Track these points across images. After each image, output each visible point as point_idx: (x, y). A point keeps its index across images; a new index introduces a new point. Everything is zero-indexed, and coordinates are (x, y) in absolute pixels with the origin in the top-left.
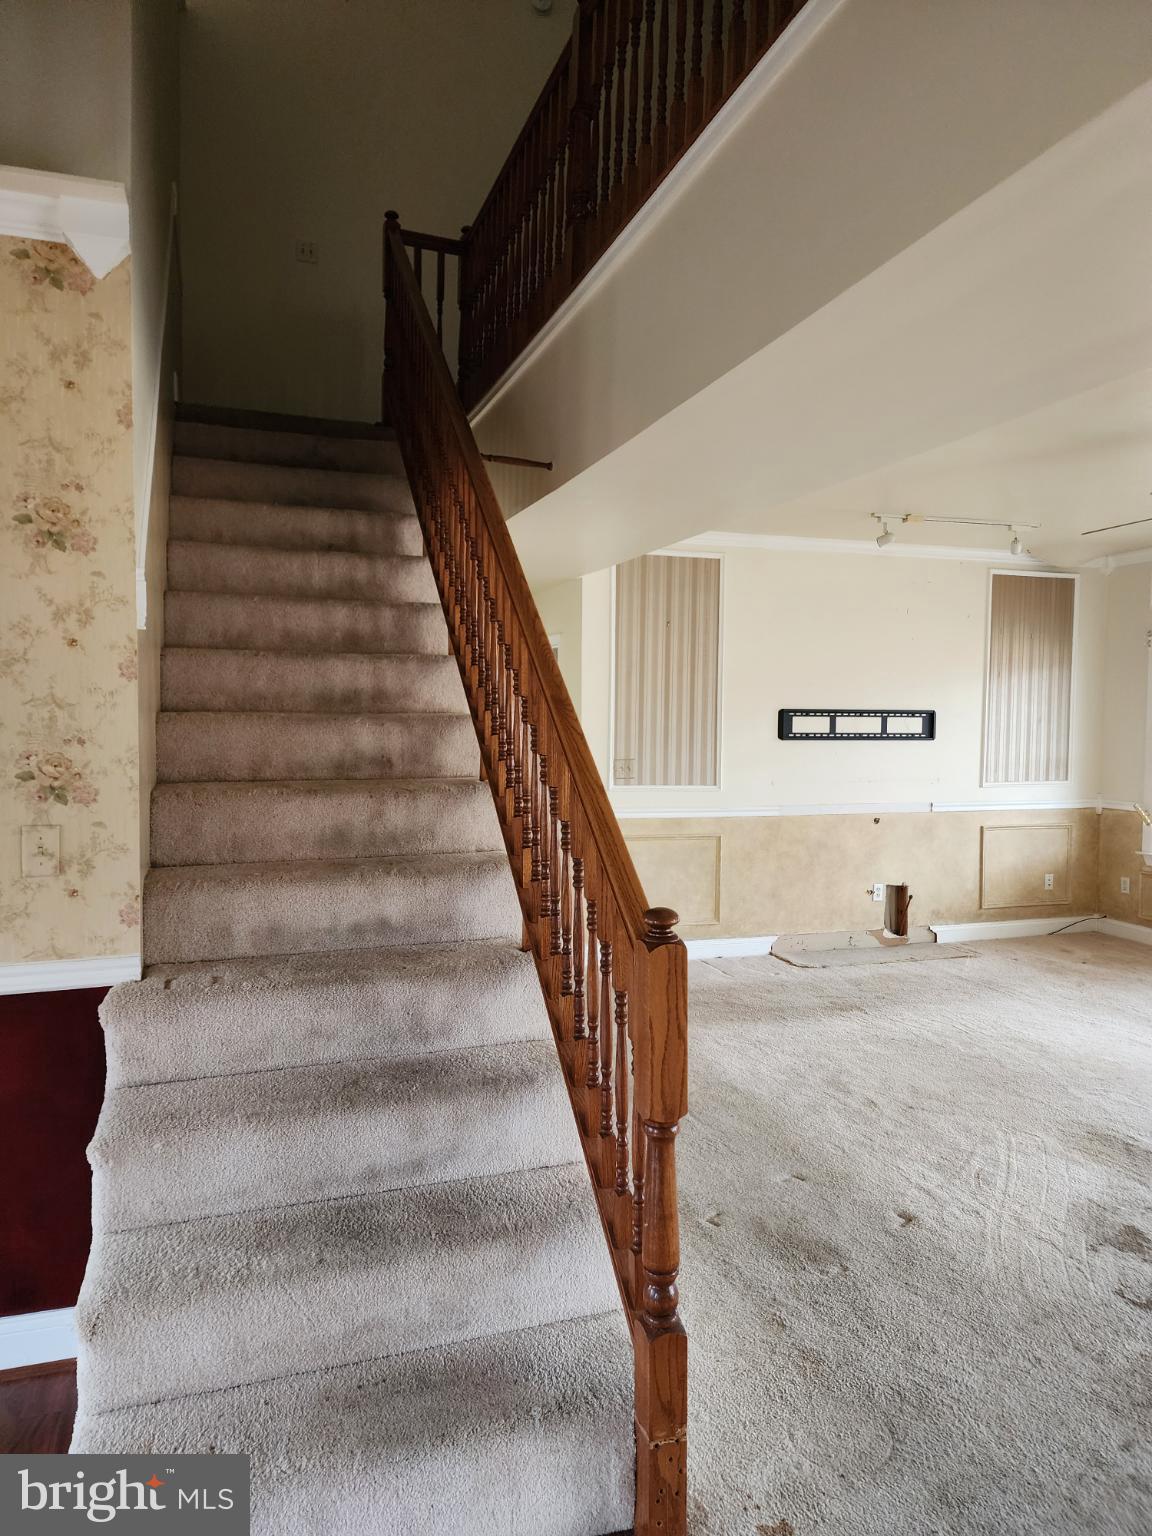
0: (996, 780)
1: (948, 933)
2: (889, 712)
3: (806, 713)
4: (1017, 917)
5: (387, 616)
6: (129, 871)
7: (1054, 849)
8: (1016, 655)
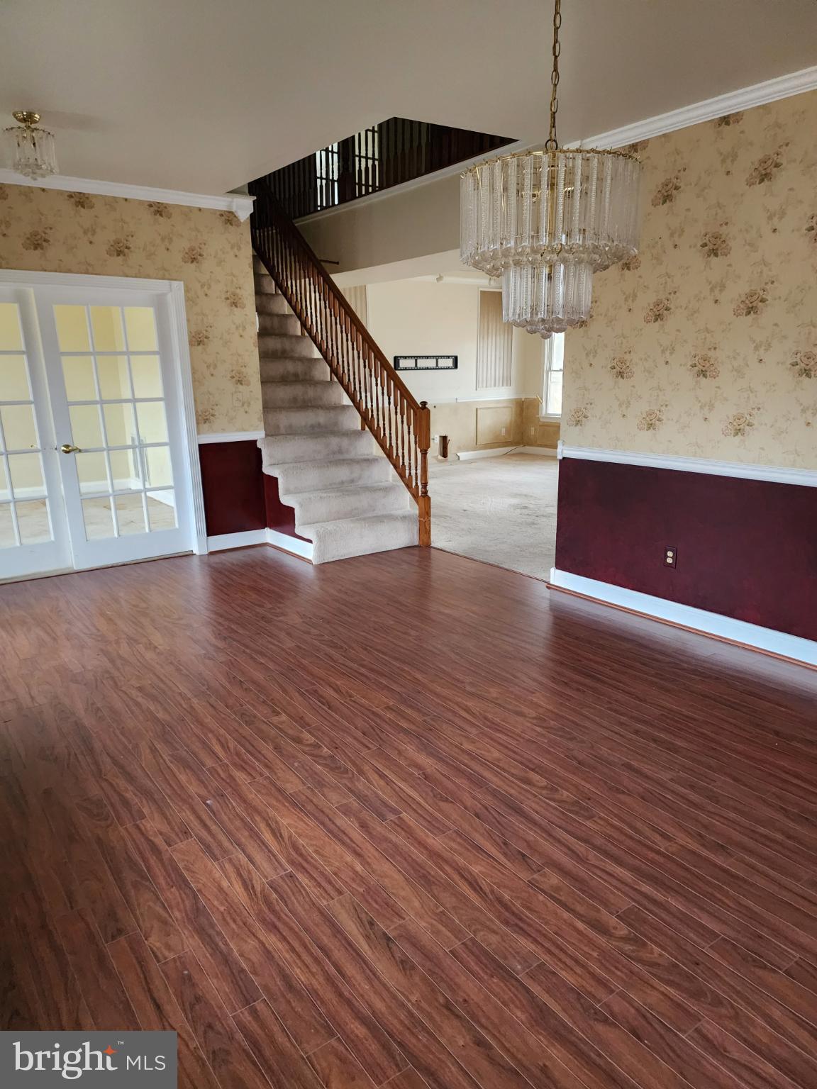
0: (482, 387)
1: (463, 455)
2: (439, 357)
3: (405, 357)
4: (491, 448)
5: (276, 320)
6: (258, 406)
7: (505, 417)
8: (490, 327)
